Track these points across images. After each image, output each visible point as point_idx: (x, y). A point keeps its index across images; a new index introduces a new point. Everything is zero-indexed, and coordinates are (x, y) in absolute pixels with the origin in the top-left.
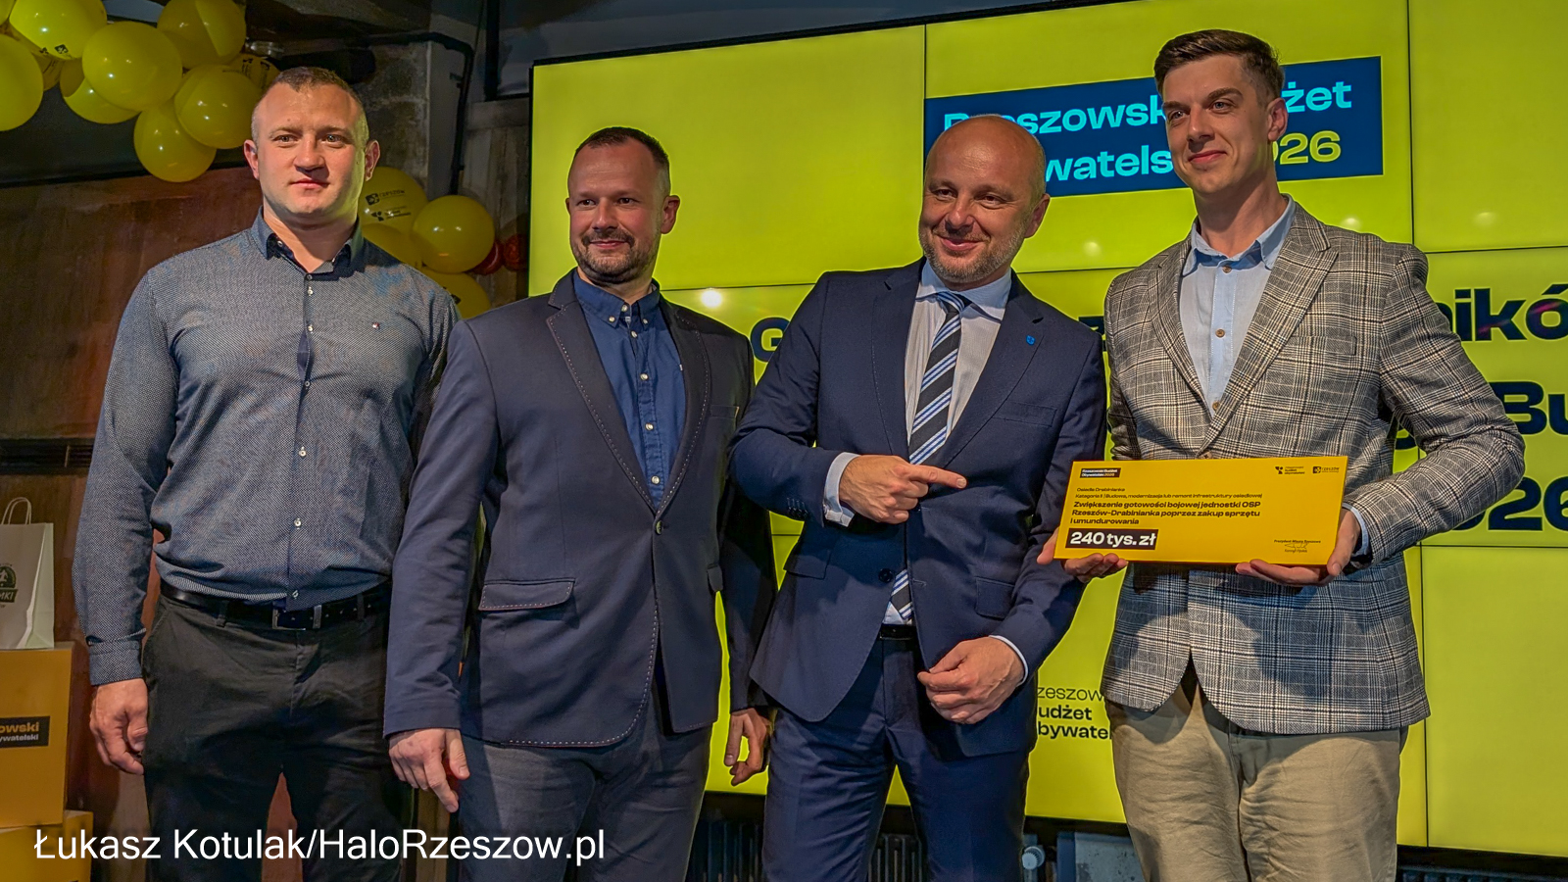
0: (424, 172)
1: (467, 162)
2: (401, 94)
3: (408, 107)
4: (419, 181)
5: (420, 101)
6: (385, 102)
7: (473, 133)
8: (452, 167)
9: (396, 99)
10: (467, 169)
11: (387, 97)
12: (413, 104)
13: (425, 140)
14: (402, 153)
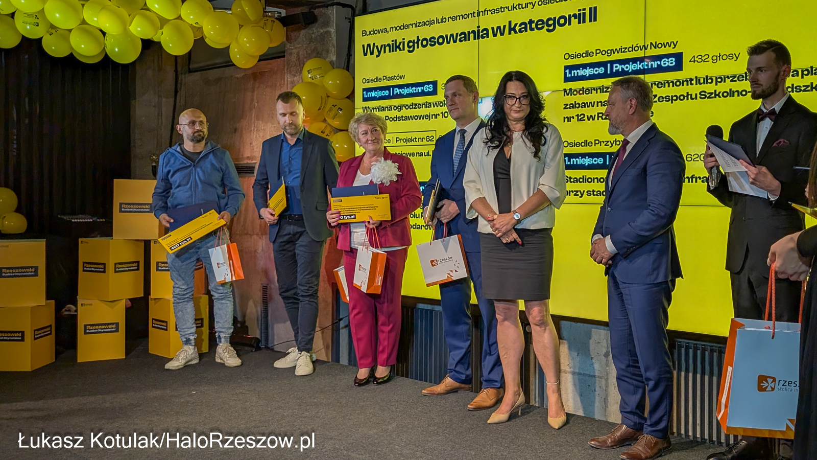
0: (334, 58)
2: (326, 28)
3: (329, 32)
4: (332, 63)
5: (332, 29)
6: (321, 31)
8: (347, 55)
9: (325, 30)
11: (322, 29)
13: (334, 45)
14: (328, 51)
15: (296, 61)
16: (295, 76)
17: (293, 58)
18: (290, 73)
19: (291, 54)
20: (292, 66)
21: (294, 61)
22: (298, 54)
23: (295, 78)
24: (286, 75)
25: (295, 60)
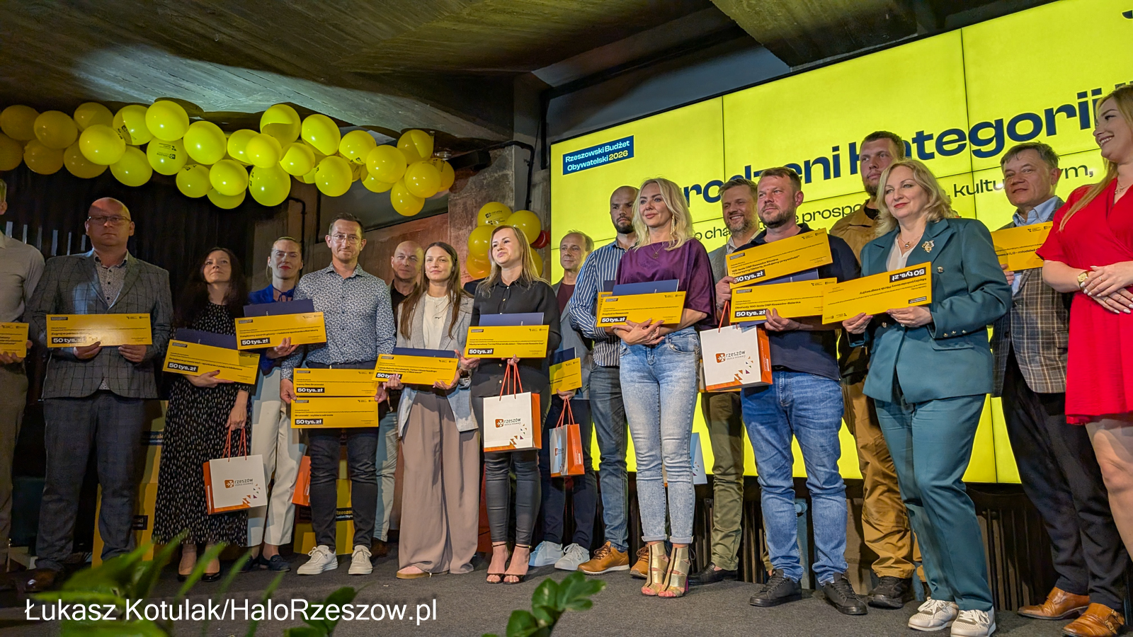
0: (513, 204)
1: (532, 199)
2: (502, 171)
3: (506, 176)
4: (511, 208)
5: (510, 173)
6: (496, 175)
7: (535, 186)
8: (526, 202)
9: (500, 174)
10: (532, 203)
11: (497, 173)
12: (508, 175)
13: (512, 190)
14: (504, 197)
15: (463, 212)
16: (460, 229)
17: (459, 209)
18: (454, 226)
19: (455, 205)
20: (456, 219)
21: (459, 213)
22: (465, 204)
23: (460, 232)
24: (449, 229)
25: (461, 211)
